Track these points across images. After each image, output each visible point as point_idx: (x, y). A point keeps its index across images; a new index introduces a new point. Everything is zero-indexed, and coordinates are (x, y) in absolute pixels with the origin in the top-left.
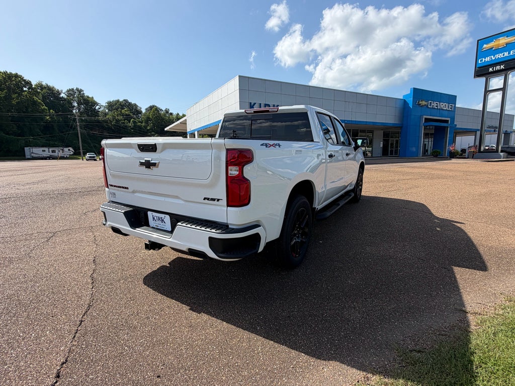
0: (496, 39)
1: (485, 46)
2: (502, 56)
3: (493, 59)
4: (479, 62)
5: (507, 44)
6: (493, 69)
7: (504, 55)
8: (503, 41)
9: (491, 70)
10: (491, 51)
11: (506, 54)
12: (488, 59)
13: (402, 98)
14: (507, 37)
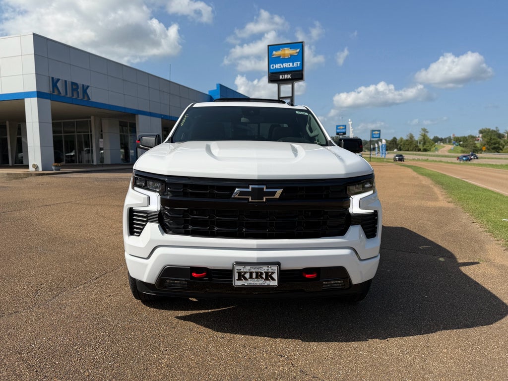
0: (282, 48)
1: (274, 52)
2: (288, 66)
3: (282, 67)
4: (271, 68)
5: (291, 55)
6: (283, 77)
7: (289, 65)
8: (288, 52)
9: (281, 77)
10: (279, 60)
11: (291, 64)
12: (278, 66)
13: (207, 93)
14: (290, 49)
